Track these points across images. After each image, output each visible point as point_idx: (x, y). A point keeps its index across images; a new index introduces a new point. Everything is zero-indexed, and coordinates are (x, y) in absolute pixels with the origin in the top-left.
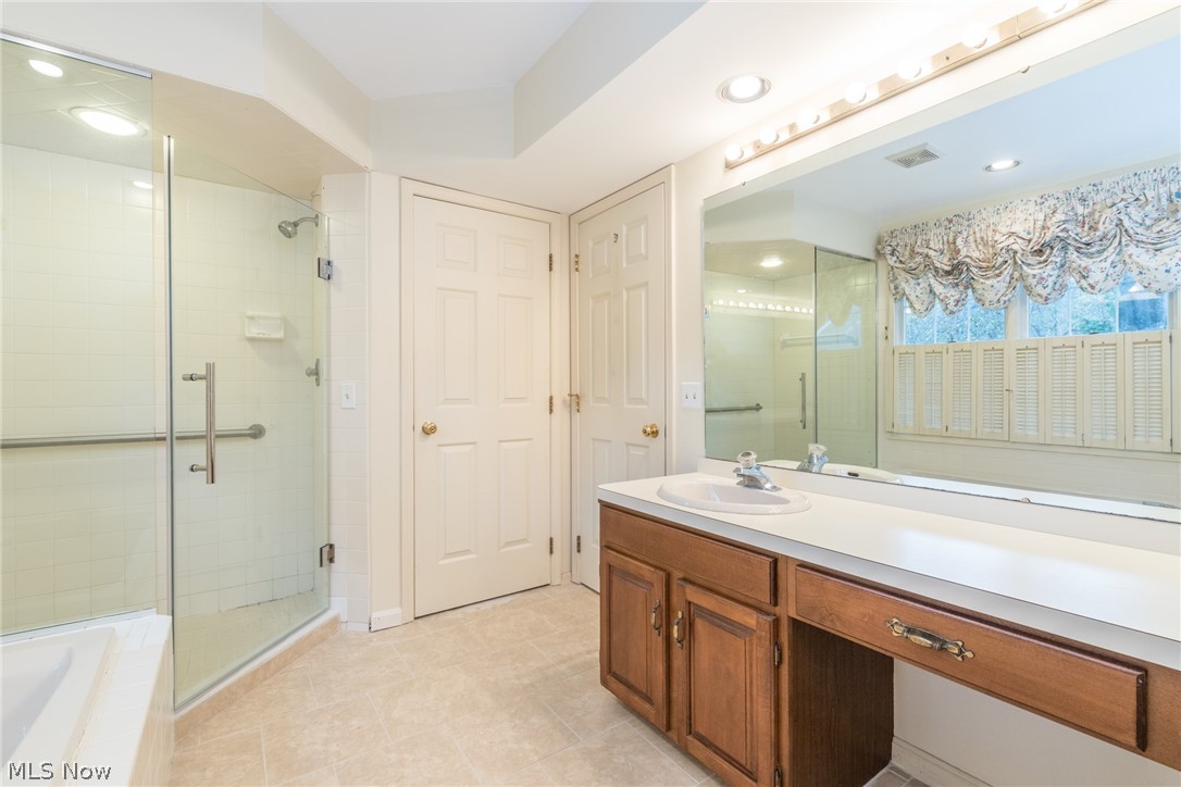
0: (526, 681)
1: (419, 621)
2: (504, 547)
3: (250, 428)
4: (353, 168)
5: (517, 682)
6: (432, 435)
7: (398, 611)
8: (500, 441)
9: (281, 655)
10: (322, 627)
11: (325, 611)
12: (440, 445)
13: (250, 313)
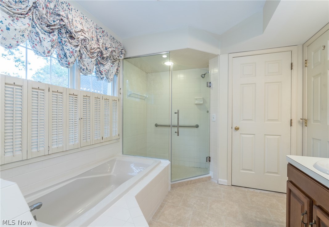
0: (258, 220)
1: (233, 186)
2: (266, 173)
3: (196, 125)
4: (215, 56)
5: (254, 218)
6: (238, 130)
7: (226, 181)
8: (265, 135)
9: (194, 180)
10: (206, 178)
11: (208, 174)
12: (241, 134)
13: (196, 98)
